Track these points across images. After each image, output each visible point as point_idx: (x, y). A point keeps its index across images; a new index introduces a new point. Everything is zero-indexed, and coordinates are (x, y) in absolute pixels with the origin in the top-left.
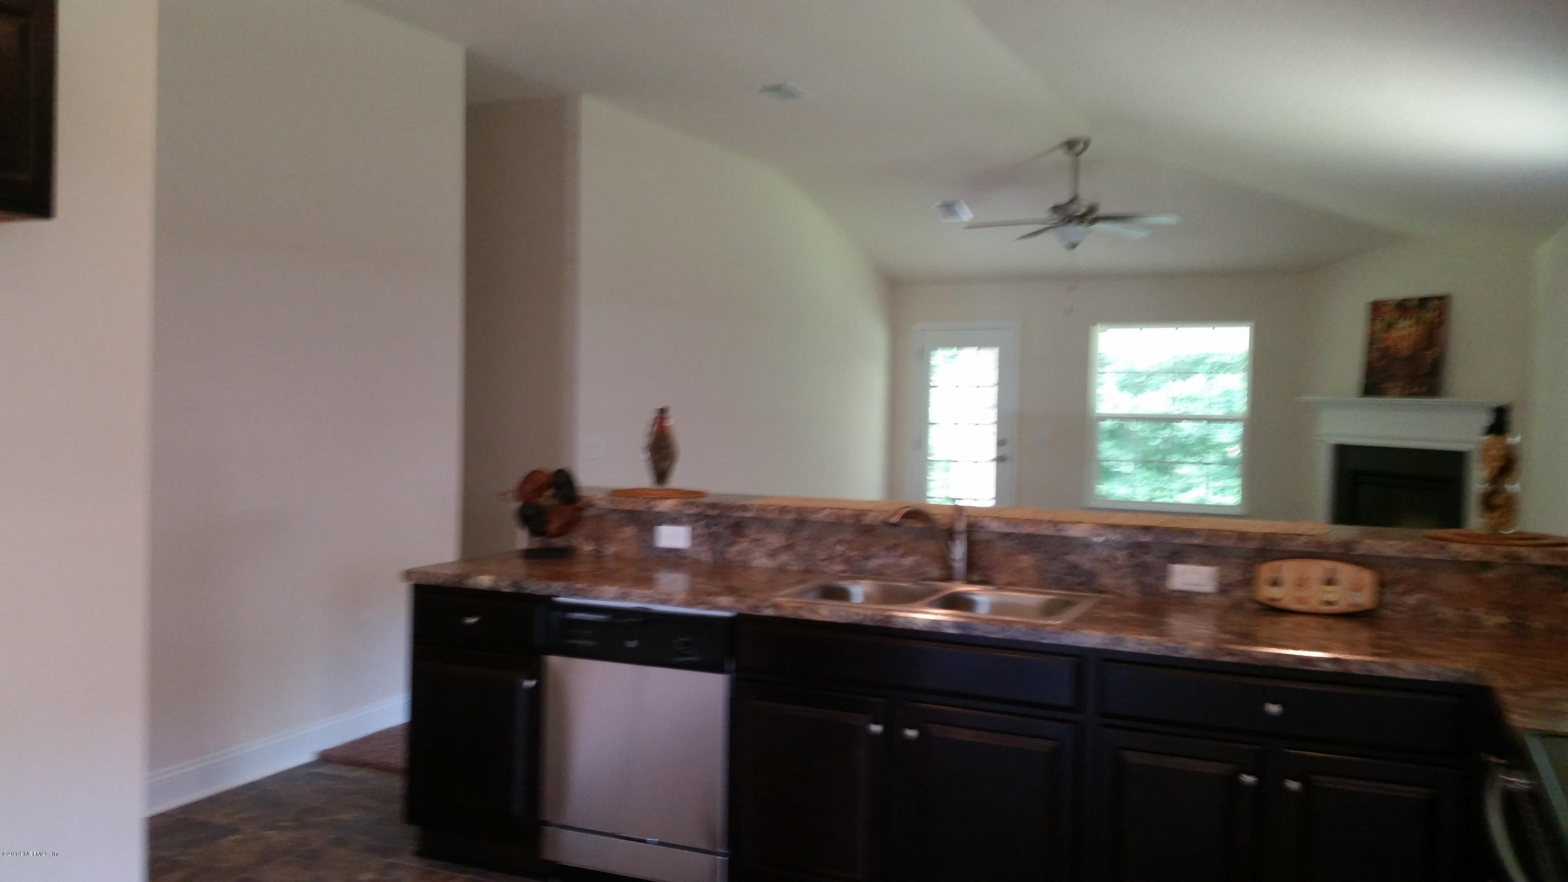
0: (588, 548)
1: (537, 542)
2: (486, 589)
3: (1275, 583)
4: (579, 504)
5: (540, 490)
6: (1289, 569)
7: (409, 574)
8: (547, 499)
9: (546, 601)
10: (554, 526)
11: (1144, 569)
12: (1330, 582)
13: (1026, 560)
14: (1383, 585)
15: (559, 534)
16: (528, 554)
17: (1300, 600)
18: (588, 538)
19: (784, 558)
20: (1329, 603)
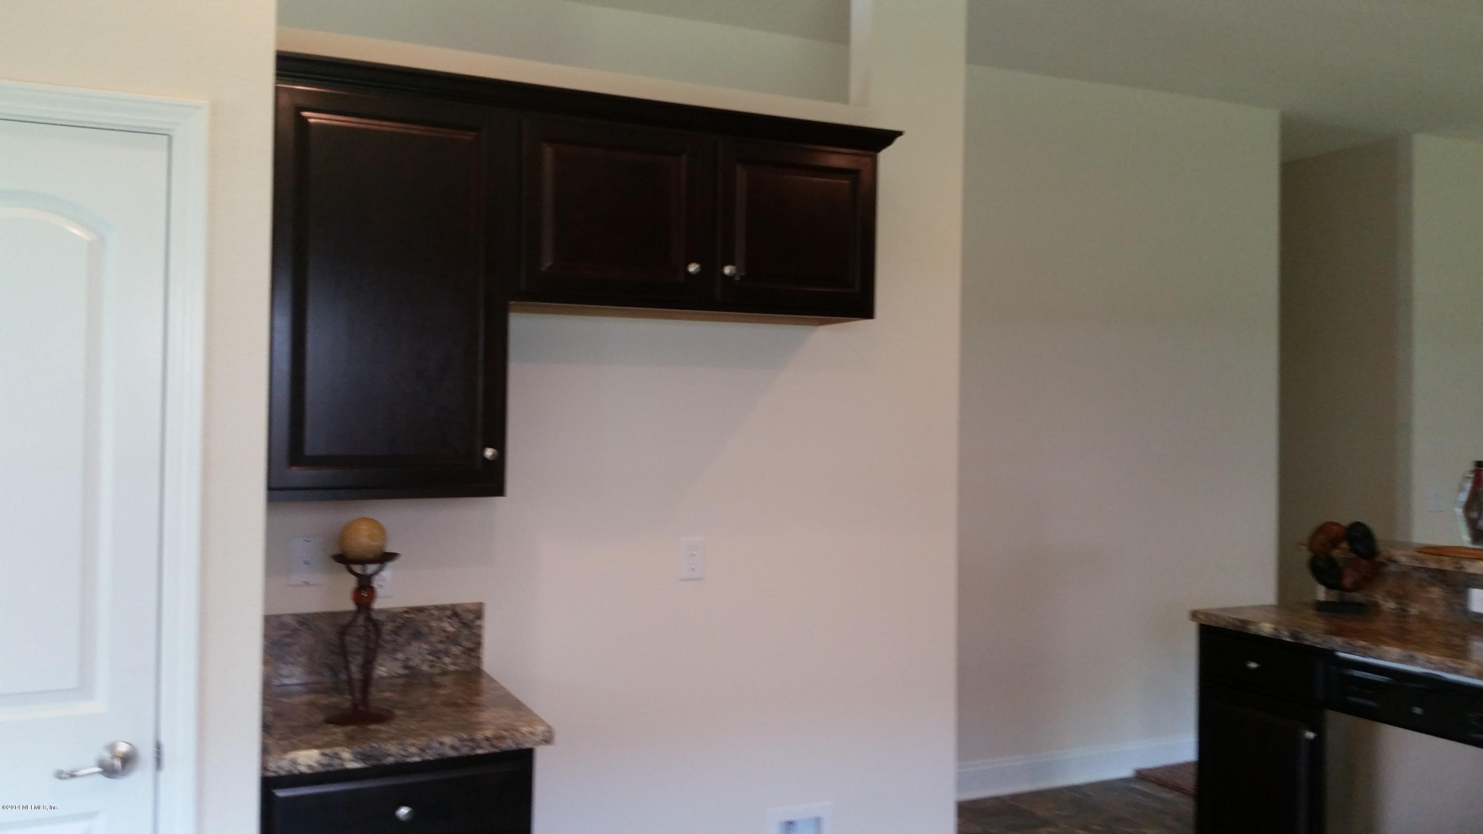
0: (1390, 605)
1: (1334, 596)
2: (1266, 635)
4: (1378, 559)
5: (1334, 543)
7: (1194, 615)
8: (1340, 552)
9: (1329, 655)
10: (1348, 581)
15: (1356, 588)
16: (1321, 607)
18: (1390, 595)
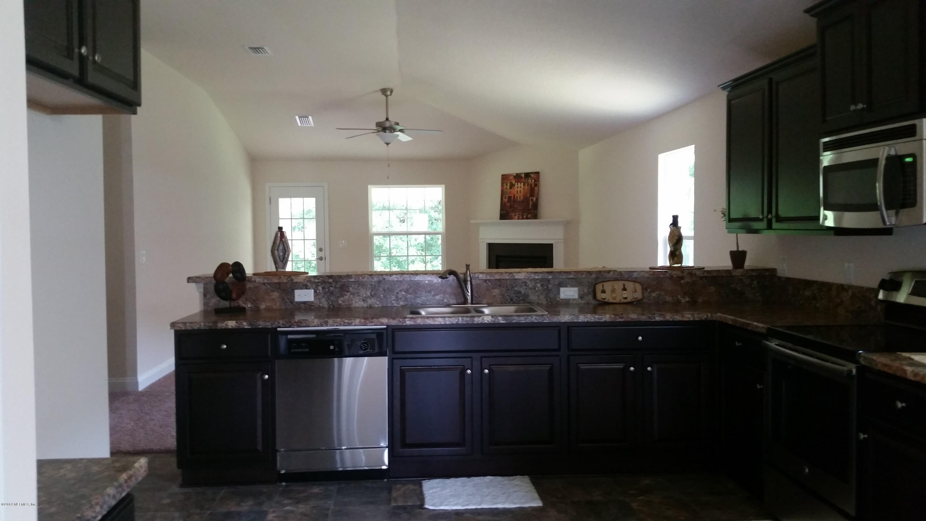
3: (603, 292)
6: (608, 286)
7: (173, 325)
9: (275, 331)
10: (234, 295)
11: (548, 290)
12: (624, 289)
13: (496, 292)
14: (644, 289)
15: (237, 298)
17: (615, 298)
19: (370, 301)
20: (626, 298)
